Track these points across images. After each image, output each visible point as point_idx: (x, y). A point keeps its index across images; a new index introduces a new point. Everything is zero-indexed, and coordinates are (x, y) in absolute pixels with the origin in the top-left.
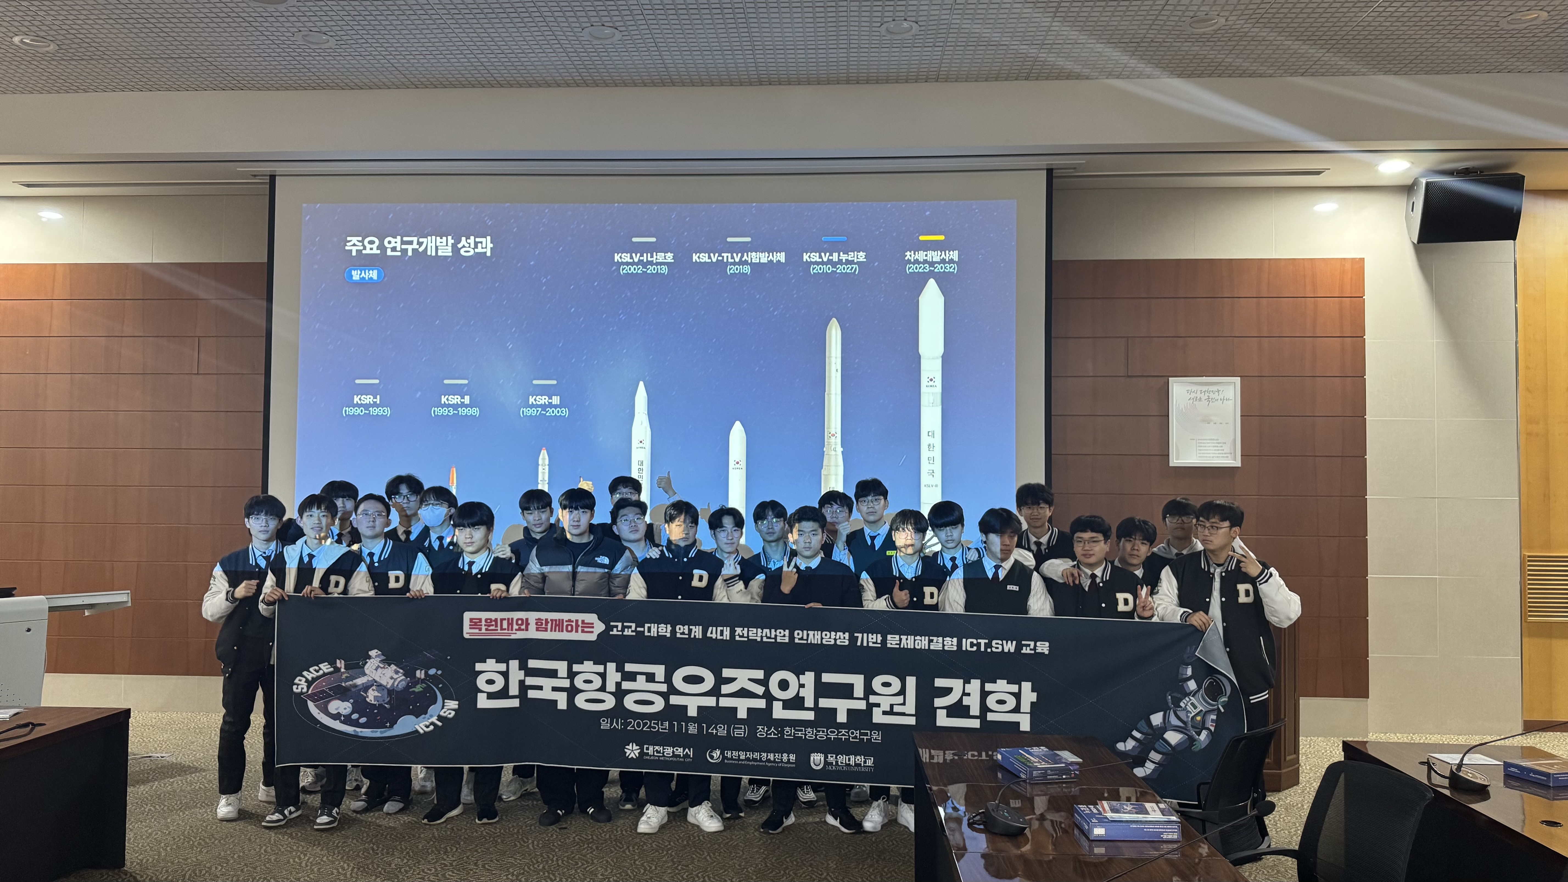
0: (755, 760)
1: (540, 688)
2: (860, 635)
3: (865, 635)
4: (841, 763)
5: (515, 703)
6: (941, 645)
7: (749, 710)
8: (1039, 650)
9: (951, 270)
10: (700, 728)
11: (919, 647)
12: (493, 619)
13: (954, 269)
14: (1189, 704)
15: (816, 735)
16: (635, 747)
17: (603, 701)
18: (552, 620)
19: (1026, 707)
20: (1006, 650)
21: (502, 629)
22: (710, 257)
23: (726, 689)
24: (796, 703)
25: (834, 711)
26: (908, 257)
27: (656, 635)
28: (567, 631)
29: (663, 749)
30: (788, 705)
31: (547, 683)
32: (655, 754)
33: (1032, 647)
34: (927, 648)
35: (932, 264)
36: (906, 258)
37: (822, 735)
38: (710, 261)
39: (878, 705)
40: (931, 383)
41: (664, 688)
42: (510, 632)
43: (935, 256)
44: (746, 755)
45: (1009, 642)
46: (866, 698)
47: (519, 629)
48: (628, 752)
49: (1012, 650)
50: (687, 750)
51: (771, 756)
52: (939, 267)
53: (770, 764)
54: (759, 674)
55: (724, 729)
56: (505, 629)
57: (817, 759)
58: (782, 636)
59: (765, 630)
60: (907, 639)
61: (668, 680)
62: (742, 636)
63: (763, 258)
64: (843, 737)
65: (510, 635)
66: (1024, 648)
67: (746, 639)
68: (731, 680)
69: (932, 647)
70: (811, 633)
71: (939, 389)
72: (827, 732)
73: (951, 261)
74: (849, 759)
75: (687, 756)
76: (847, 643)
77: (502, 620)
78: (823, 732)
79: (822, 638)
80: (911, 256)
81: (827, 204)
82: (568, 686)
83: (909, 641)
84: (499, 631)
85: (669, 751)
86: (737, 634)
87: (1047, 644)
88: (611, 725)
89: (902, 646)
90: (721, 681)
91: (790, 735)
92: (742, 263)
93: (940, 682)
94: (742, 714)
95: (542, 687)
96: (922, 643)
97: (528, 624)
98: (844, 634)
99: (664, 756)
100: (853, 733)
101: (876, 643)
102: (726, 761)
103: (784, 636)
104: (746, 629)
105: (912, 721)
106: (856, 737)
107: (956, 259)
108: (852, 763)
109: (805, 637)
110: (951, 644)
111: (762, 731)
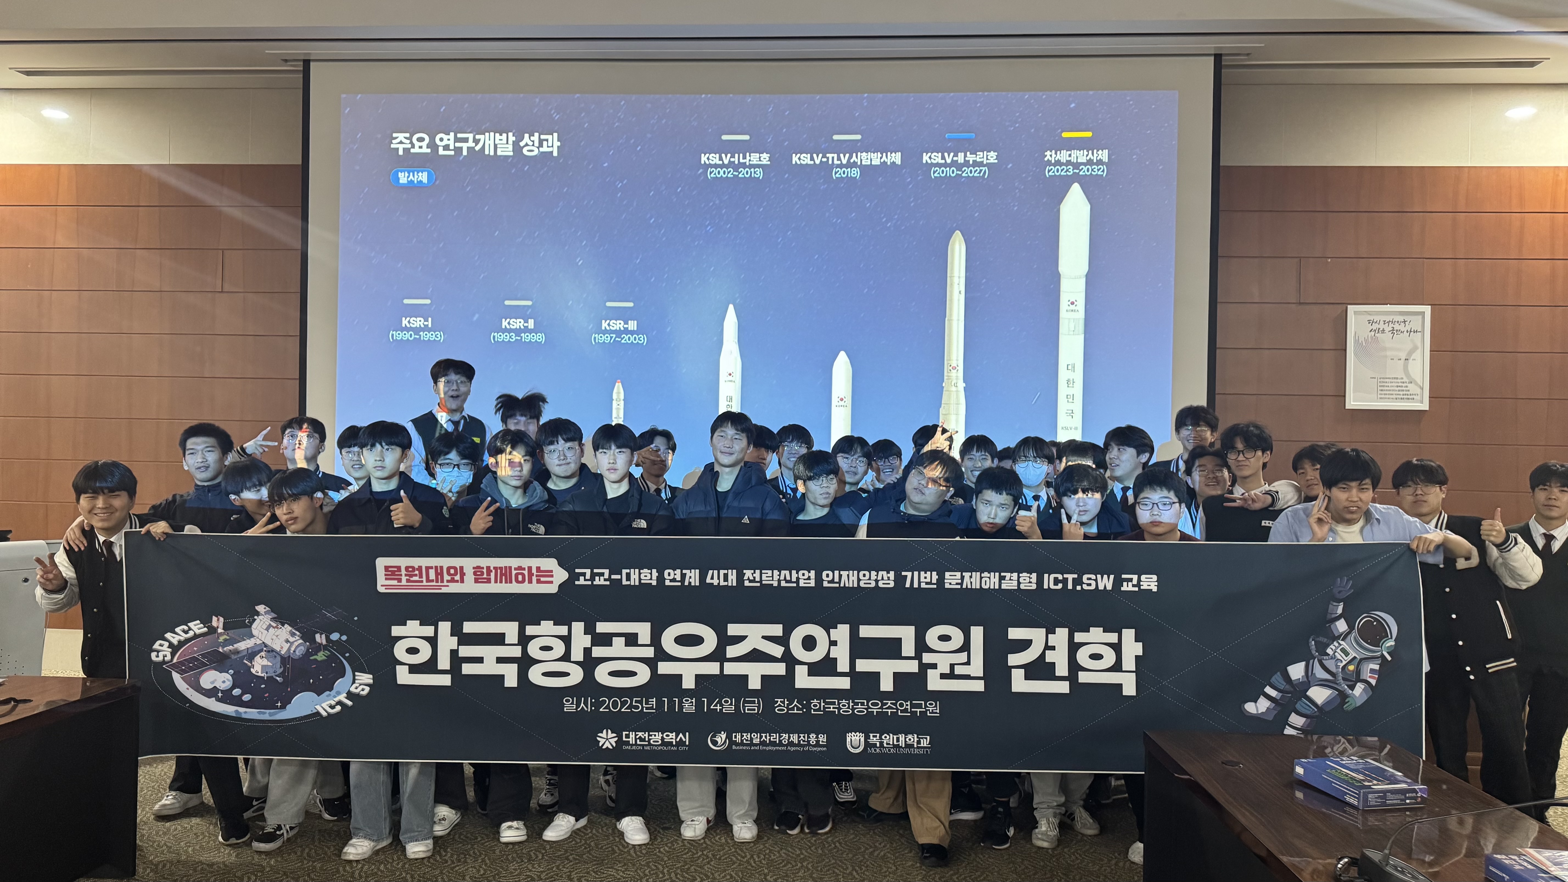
0: (773, 744)
1: (480, 660)
2: (909, 574)
3: (916, 573)
4: (887, 744)
5: (445, 680)
6: (1015, 583)
7: (764, 678)
8: (1144, 586)
9: (1100, 173)
10: (699, 705)
11: (987, 587)
12: (416, 567)
13: (1103, 171)
14: (1338, 650)
15: (853, 709)
16: (610, 735)
17: (567, 674)
18: (495, 568)
19: (1129, 663)
20: (1101, 587)
21: (428, 580)
22: (812, 159)
23: (732, 651)
24: (826, 667)
25: (876, 676)
26: (1048, 157)
27: (637, 583)
28: (517, 581)
29: (649, 735)
30: (815, 669)
31: (490, 652)
32: (638, 742)
33: (1135, 582)
34: (997, 587)
35: (1077, 165)
36: (1046, 159)
37: (861, 709)
38: (812, 162)
39: (934, 666)
40: (1073, 307)
41: (649, 652)
42: (439, 584)
43: (1081, 156)
44: (761, 737)
45: (1105, 576)
46: (918, 656)
47: (453, 581)
48: (602, 741)
49: (1109, 587)
50: (681, 735)
51: (794, 738)
52: (1085, 169)
53: (793, 749)
54: (777, 630)
55: (731, 704)
56: (432, 581)
57: (855, 741)
58: (806, 579)
59: (783, 572)
60: (971, 577)
61: (656, 641)
62: (754, 581)
63: (876, 159)
64: (889, 711)
65: (439, 588)
66: (1125, 584)
67: (758, 584)
68: (740, 639)
69: (1004, 587)
70: (844, 573)
71: (1081, 314)
72: (868, 705)
73: (1100, 162)
74: (898, 740)
75: (681, 743)
76: (892, 585)
77: (428, 568)
78: (862, 704)
79: (859, 580)
80: (1051, 156)
81: (952, 94)
82: (520, 655)
83: (973, 580)
84: (425, 583)
85: (656, 737)
86: (746, 578)
87: (1155, 577)
88: (578, 705)
89: (964, 587)
90: (725, 640)
91: (819, 710)
92: (851, 165)
93: (1015, 633)
94: (755, 684)
95: (482, 658)
96: (991, 581)
97: (463, 575)
98: (888, 573)
99: (650, 744)
100: (901, 705)
101: (930, 583)
102: (734, 747)
103: (809, 578)
104: (758, 572)
105: (978, 686)
106: (906, 711)
107: (1105, 159)
108: (902, 743)
109: (836, 580)
110: (1028, 581)
111: (781, 705)
